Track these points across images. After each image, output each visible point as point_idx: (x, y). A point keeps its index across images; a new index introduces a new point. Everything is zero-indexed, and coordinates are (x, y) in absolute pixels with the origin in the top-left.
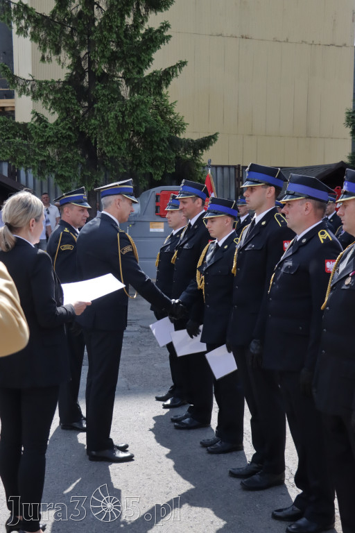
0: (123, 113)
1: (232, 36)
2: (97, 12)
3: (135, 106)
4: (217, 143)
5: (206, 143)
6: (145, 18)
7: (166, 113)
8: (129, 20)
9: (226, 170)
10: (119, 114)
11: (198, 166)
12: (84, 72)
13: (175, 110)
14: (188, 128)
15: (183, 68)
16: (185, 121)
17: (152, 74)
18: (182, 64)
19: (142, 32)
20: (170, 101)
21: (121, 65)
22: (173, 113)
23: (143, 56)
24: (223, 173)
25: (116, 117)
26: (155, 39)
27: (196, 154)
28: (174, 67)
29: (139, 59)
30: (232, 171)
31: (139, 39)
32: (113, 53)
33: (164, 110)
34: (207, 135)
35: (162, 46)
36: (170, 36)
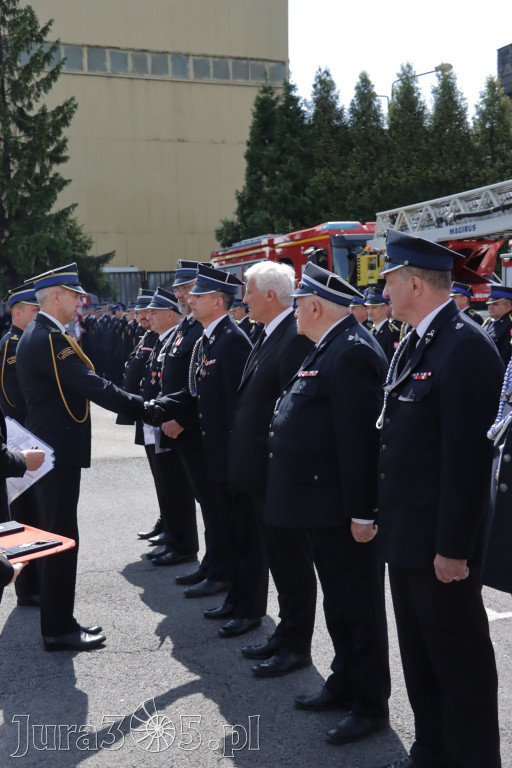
0: (28, 245)
1: (168, 140)
2: (12, 167)
3: (37, 240)
4: (115, 258)
5: (105, 259)
6: (50, 167)
7: (76, 234)
8: (37, 170)
9: (133, 275)
10: (25, 246)
11: (101, 275)
12: (5, 211)
13: (83, 231)
14: (94, 245)
15: (76, 209)
16: (93, 239)
17: (50, 216)
18: (74, 206)
19: (51, 175)
20: (79, 224)
21: (30, 208)
22: (80, 234)
23: (44, 202)
24: (131, 278)
25: (23, 248)
26: (60, 183)
27: (98, 267)
28: (68, 209)
29: (42, 203)
30: (139, 276)
31: (48, 183)
32: (24, 199)
33: (73, 233)
34: (106, 252)
35: (65, 188)
36: (70, 181)
